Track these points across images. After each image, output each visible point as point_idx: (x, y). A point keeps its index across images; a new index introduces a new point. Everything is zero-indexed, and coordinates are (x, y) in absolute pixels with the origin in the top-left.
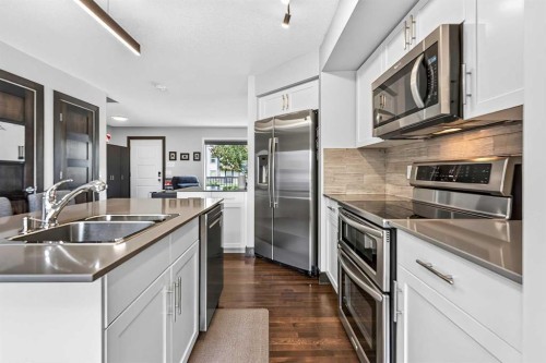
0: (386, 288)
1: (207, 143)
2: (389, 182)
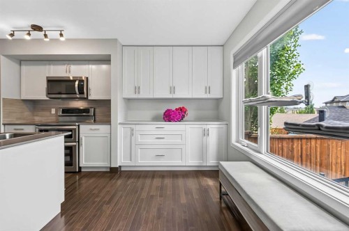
0: (77, 140)
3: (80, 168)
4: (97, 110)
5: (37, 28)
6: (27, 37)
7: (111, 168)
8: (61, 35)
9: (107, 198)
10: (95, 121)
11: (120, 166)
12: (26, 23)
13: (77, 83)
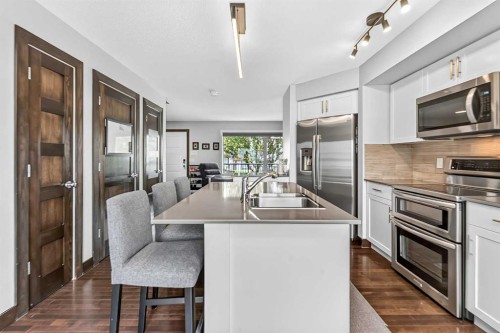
0: (458, 240)
1: (225, 134)
2: (416, 170)
13: (471, 95)
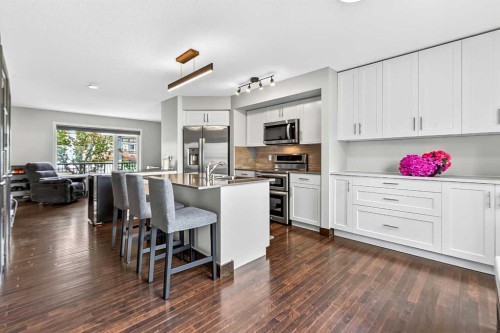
0: (287, 190)
3: (290, 221)
4: (310, 157)
5: (255, 80)
6: (248, 91)
7: (321, 229)
8: (272, 80)
9: (309, 258)
10: (307, 170)
11: (333, 230)
12: (246, 78)
13: (288, 127)
